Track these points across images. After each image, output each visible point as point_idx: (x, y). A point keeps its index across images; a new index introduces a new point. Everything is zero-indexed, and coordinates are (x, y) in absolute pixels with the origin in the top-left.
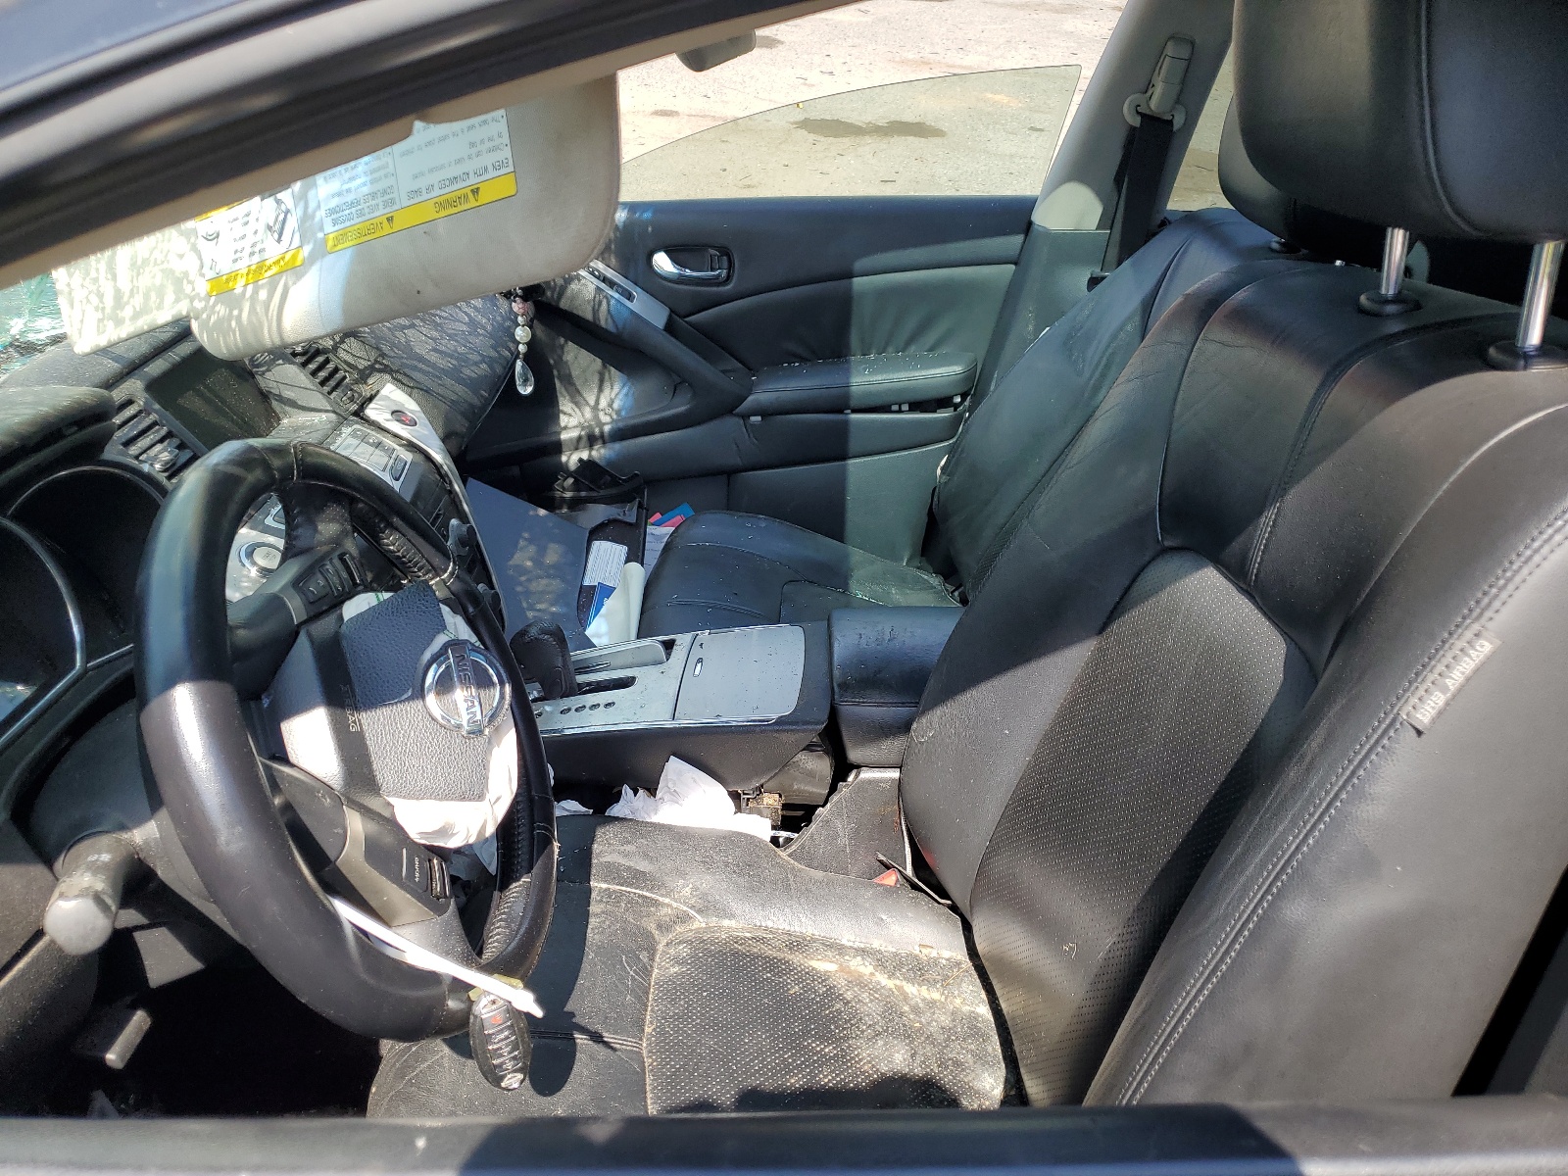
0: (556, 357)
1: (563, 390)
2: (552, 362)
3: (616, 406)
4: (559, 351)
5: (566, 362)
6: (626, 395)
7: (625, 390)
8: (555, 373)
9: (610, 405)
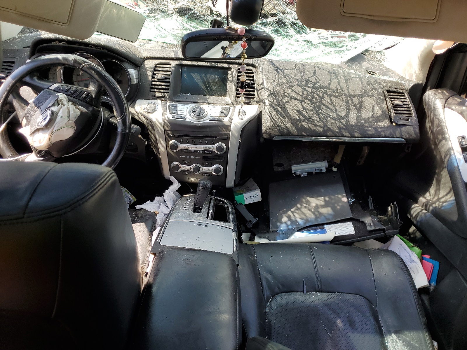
0: (439, 170)
1: (435, 185)
2: (437, 171)
3: (444, 204)
4: (441, 169)
5: (441, 175)
6: (452, 204)
7: (452, 202)
8: (436, 176)
9: (443, 202)
